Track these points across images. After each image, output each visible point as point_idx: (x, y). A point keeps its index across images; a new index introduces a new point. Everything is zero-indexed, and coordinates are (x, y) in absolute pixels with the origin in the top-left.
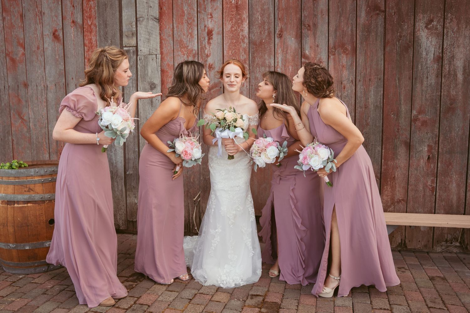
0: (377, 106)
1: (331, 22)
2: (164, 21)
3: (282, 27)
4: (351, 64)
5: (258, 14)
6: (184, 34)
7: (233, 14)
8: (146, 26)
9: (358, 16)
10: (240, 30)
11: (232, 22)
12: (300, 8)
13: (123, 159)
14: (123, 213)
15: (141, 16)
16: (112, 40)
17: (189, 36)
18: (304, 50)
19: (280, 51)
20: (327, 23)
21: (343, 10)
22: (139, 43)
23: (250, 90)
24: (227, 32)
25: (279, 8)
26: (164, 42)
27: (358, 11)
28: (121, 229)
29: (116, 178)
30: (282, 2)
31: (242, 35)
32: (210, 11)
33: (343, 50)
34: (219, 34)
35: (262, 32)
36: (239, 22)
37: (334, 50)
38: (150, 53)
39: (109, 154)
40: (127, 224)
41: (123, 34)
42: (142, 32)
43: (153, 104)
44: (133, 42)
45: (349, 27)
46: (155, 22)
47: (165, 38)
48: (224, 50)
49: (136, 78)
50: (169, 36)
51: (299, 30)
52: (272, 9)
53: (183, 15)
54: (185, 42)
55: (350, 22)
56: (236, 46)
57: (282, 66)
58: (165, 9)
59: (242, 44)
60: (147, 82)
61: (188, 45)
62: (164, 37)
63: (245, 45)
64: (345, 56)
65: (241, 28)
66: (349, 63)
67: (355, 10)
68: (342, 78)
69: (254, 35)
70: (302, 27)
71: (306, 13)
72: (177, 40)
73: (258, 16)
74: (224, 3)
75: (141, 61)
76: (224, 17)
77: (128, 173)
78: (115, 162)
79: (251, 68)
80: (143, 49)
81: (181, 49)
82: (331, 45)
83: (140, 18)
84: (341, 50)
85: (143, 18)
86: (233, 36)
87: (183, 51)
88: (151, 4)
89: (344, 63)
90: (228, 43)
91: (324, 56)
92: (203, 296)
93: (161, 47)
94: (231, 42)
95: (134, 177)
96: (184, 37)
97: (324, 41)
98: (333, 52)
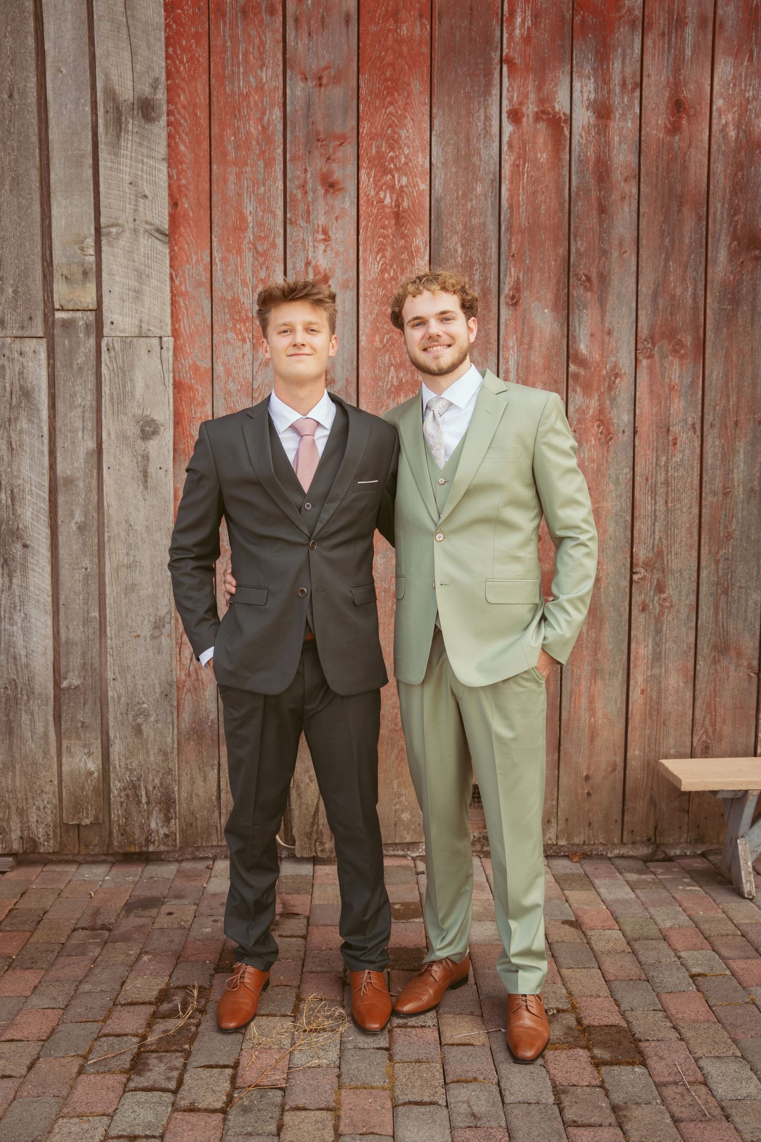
0: (752, 489)
1: (644, 271)
2: (185, 239)
3: (518, 278)
4: (692, 382)
5: (455, 238)
6: (244, 283)
7: (388, 236)
8: (131, 252)
9: (709, 261)
11: (383, 256)
12: (567, 231)
13: (50, 643)
14: (48, 803)
15: (112, 221)
16: (17, 287)
18: (575, 343)
19: (512, 342)
20: (635, 274)
21: (672, 242)
22: (105, 300)
24: (370, 282)
25: (511, 227)
26: (185, 303)
27: (710, 246)
28: (42, 851)
29: (28, 700)
30: (521, 211)
32: (322, 220)
33: (673, 346)
34: (348, 287)
36: (405, 256)
37: (650, 345)
38: (141, 333)
39: (5, 630)
40: (61, 836)
41: (55, 272)
42: (114, 267)
43: (149, 480)
44: (88, 298)
45: (687, 287)
46: (157, 241)
47: (187, 292)
48: (361, 333)
49: (94, 403)
50: (199, 285)
51: (563, 289)
52: (492, 228)
53: (240, 227)
54: (247, 306)
55: (690, 274)
58: (186, 206)
60: (130, 415)
62: (183, 288)
64: (676, 362)
66: (687, 381)
67: (704, 244)
68: (669, 417)
70: (571, 281)
71: (582, 245)
72: (223, 299)
73: (456, 244)
74: (362, 202)
75: (113, 353)
76: (361, 242)
77: (65, 684)
78: (23, 653)
80: (121, 318)
81: (235, 325)
82: (644, 332)
83: (108, 226)
84: (667, 347)
85: (121, 229)
86: (385, 295)
87: (240, 329)
88: (146, 189)
89: (676, 380)
90: (371, 314)
91: (625, 360)
92: (414, 1031)
93: (172, 316)
94: (381, 310)
95: (85, 694)
96: (245, 290)
97: (625, 321)
98: (647, 348)
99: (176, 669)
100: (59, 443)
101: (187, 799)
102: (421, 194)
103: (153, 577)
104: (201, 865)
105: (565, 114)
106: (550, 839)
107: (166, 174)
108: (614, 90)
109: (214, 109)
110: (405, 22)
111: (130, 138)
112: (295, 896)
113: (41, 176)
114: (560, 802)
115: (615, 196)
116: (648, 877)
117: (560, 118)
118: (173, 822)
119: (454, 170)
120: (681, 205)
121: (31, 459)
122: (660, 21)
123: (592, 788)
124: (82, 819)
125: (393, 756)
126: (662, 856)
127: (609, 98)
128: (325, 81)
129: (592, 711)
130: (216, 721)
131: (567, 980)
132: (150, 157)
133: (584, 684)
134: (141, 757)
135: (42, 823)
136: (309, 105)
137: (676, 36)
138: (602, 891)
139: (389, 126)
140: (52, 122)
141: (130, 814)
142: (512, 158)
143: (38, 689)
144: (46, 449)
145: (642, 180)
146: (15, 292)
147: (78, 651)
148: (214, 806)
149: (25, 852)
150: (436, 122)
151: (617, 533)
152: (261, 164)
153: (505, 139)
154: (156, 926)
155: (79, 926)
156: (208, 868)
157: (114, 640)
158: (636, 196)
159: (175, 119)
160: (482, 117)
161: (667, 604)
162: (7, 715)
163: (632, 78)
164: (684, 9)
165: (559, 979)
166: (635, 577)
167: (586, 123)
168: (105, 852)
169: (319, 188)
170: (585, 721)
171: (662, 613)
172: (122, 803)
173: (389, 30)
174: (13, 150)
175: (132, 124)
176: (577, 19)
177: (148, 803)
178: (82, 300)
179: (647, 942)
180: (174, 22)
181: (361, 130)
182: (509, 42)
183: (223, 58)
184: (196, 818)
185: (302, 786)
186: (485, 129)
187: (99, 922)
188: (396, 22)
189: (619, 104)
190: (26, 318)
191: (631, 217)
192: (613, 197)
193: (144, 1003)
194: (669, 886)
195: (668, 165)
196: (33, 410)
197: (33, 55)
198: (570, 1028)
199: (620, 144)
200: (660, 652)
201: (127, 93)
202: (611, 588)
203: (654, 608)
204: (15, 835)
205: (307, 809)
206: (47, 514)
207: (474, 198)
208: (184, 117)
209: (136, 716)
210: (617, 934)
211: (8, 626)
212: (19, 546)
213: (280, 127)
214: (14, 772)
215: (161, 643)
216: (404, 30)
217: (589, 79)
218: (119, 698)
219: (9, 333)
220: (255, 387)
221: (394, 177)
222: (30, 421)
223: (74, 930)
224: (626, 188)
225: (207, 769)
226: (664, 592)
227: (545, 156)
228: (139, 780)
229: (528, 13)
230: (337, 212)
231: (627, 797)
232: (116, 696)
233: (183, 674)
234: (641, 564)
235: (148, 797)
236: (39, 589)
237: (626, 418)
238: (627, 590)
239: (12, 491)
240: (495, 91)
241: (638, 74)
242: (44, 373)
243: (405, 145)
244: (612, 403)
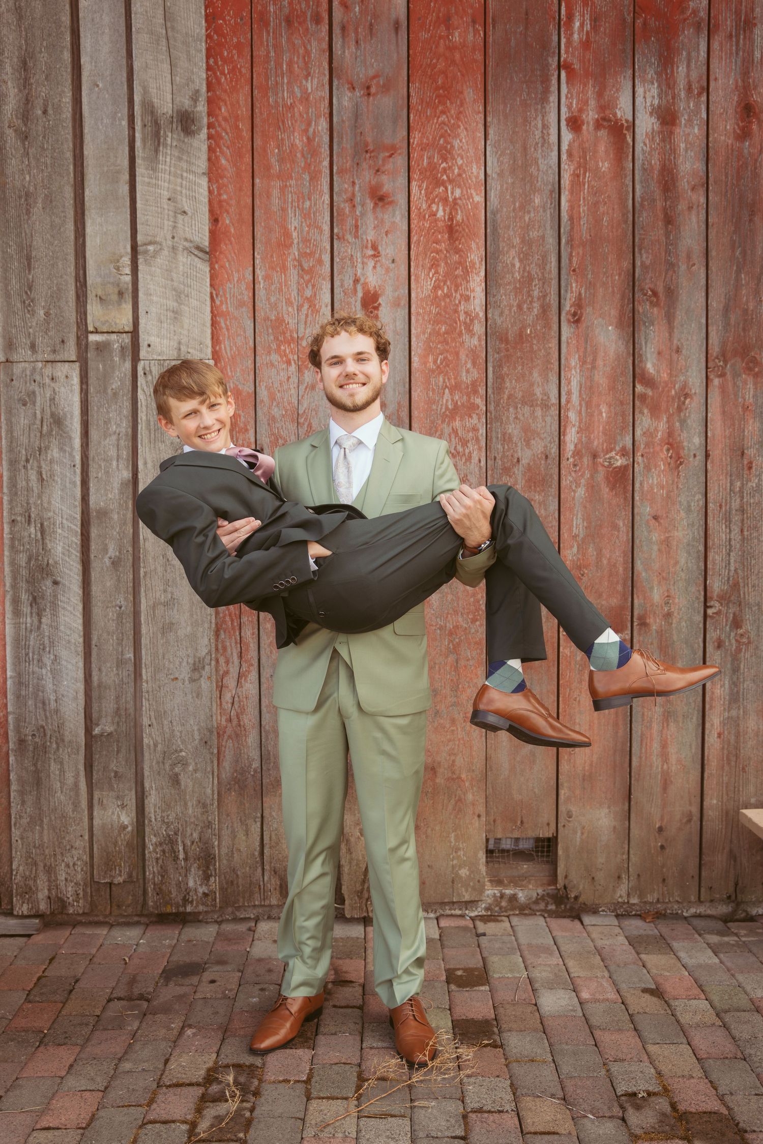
1: (714, 284)
2: (227, 258)
5: (513, 253)
6: (289, 302)
7: (441, 251)
8: (169, 271)
10: (461, 295)
11: (436, 272)
12: (631, 244)
13: (81, 686)
14: (78, 859)
15: (150, 238)
16: (50, 309)
17: (306, 306)
18: (641, 361)
19: (574, 361)
20: (704, 288)
21: (744, 253)
22: (142, 321)
23: (489, 473)
24: (422, 300)
25: (572, 240)
26: (226, 324)
28: (71, 911)
29: (58, 748)
30: (582, 223)
31: (466, 313)
32: (371, 235)
33: (747, 364)
34: (399, 305)
35: (525, 306)
36: (459, 272)
37: (721, 363)
38: (179, 355)
39: (33, 673)
40: (91, 895)
41: (89, 292)
42: (152, 287)
44: (124, 319)
46: (196, 259)
47: (228, 312)
48: (413, 353)
49: (130, 430)
50: (241, 304)
51: (628, 304)
52: (551, 241)
53: (285, 243)
54: (292, 326)
56: (447, 343)
57: (580, 405)
58: (228, 222)
59: (466, 337)
60: (168, 443)
61: (300, 336)
62: (224, 308)
63: (475, 341)
64: (750, 381)
65: (462, 289)
68: (743, 439)
69: (501, 314)
70: (636, 296)
71: (647, 258)
72: (267, 319)
73: (513, 258)
74: (413, 215)
75: (150, 378)
76: (413, 258)
77: (97, 731)
78: (52, 697)
79: (492, 407)
80: (158, 340)
81: (279, 347)
82: (715, 349)
83: (145, 244)
84: (740, 364)
85: (159, 247)
86: (438, 313)
87: (285, 351)
88: (185, 204)
89: (749, 399)
90: (424, 333)
91: (695, 379)
92: (491, 1117)
93: (212, 338)
94: (434, 329)
95: (118, 741)
96: (290, 309)
97: (695, 338)
98: (718, 367)
99: (216, 714)
100: (92, 474)
101: (227, 854)
102: (475, 206)
103: (192, 615)
104: (242, 927)
105: (627, 121)
106: (621, 896)
107: (206, 189)
108: (679, 95)
109: (257, 121)
110: (457, 28)
111: (169, 152)
112: (347, 961)
113: (75, 193)
114: (631, 856)
115: (682, 206)
116: (731, 939)
117: (622, 125)
118: (212, 879)
119: (510, 181)
120: (752, 213)
121: (62, 490)
122: (727, 22)
123: (666, 840)
124: (114, 877)
125: (450, 807)
126: (743, 915)
127: (674, 104)
128: (373, 90)
129: (664, 756)
130: (259, 770)
131: (654, 1057)
132: (189, 171)
133: (656, 727)
134: (179, 809)
135: (71, 881)
136: (357, 116)
137: (745, 38)
138: (682, 954)
139: (442, 136)
140: (87, 138)
141: (166, 871)
142: (572, 168)
143: (68, 737)
144: (78, 480)
145: (711, 188)
146: (47, 314)
147: (111, 695)
148: (257, 862)
149: (52, 913)
150: (491, 131)
151: (690, 565)
152: (306, 177)
153: (565, 147)
154: (198, 995)
155: (115, 995)
156: (250, 929)
157: (150, 685)
158: (705, 206)
159: (217, 131)
160: (540, 125)
161: (745, 640)
162: (35, 765)
163: (698, 82)
164: (753, 10)
165: (646, 1057)
166: (710, 612)
167: (649, 129)
168: (139, 913)
169: (368, 201)
170: (657, 767)
171: (739, 650)
172: (157, 859)
173: (440, 37)
174: (46, 167)
175: (170, 138)
176: (639, 22)
177: (186, 859)
178: (118, 321)
179: (738, 1014)
180: (216, 32)
181: (411, 141)
182: (567, 47)
183: (267, 69)
184: (237, 876)
185: (352, 839)
186: (543, 137)
187: (136, 992)
188: (448, 28)
189: (684, 109)
190: (58, 341)
191: (699, 227)
192: (680, 207)
193: (191, 1085)
194: (754, 949)
195: (738, 172)
196: (65, 437)
197: (69, 70)
198: (664, 1114)
199: (686, 150)
200: (738, 692)
201: (165, 106)
202: (684, 624)
203: (731, 644)
204: (42, 895)
205: (357, 865)
206: (79, 549)
207: (532, 210)
208: (225, 130)
209: (173, 765)
210: (704, 1004)
211: (36, 669)
212: (49, 582)
213: (326, 139)
214: (41, 826)
215: (200, 687)
216: (456, 37)
217: (653, 84)
218: (155, 745)
219: (40, 357)
220: (301, 412)
221: (446, 189)
222: (61, 449)
223: (109, 1000)
224: (694, 198)
225: (249, 822)
226: (741, 627)
227: (606, 164)
228: (176, 834)
229: (587, 17)
230: (387, 226)
231: (704, 850)
232: (152, 743)
233: (223, 719)
234: (715, 597)
235: (186, 852)
236: (70, 629)
237: (697, 440)
238: (701, 625)
239: (42, 525)
240: (553, 98)
241: (705, 77)
242: (76, 399)
243: (459, 155)
244: (682, 426)
